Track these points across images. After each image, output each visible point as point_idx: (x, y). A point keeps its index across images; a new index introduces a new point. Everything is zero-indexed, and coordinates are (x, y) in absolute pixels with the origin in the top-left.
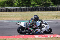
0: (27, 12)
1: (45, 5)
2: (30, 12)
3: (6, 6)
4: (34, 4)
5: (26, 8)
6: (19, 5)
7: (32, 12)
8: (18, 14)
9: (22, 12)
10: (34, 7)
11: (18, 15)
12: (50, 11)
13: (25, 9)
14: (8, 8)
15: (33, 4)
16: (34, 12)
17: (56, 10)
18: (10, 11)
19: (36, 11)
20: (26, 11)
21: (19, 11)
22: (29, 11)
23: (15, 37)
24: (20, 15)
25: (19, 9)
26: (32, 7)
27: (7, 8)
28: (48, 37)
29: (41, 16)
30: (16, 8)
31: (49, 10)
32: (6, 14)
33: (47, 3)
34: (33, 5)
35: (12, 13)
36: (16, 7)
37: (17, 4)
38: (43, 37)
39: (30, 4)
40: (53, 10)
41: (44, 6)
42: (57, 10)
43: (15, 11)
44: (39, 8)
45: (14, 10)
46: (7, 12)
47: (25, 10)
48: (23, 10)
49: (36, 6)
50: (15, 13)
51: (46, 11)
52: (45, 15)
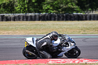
0: (36, 22)
1: (65, 11)
2: (40, 22)
3: (2, 12)
4: (48, 9)
5: (35, 16)
6: (23, 10)
7: (45, 22)
8: (22, 25)
9: (28, 22)
10: (47, 14)
11: (22, 27)
12: (74, 20)
13: (33, 17)
14: (6, 15)
15: (46, 8)
16: (47, 22)
17: (84, 18)
18: (8, 19)
19: (51, 20)
20: (35, 20)
21: (23, 20)
22: (39, 20)
23: (16, 63)
24: (24, 27)
25: (23, 16)
26: (44, 13)
27: (4, 16)
28: (71, 62)
29: (59, 28)
30: (19, 16)
31: (72, 19)
32: (3, 25)
33: (69, 7)
34: (47, 11)
35: (12, 24)
36: (19, 13)
37: (21, 9)
38: (62, 63)
39: (42, 8)
40: (79, 18)
41: (63, 12)
42: (86, 20)
43: (17, 21)
44: (55, 16)
45: (14, 19)
46: (4, 22)
47: (32, 19)
48: (29, 18)
49: (51, 13)
50: (17, 24)
51: (67, 20)
52: (66, 27)
